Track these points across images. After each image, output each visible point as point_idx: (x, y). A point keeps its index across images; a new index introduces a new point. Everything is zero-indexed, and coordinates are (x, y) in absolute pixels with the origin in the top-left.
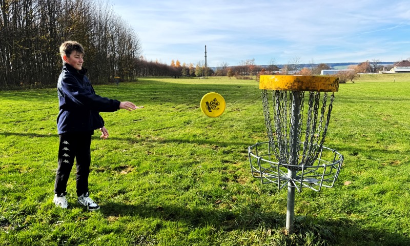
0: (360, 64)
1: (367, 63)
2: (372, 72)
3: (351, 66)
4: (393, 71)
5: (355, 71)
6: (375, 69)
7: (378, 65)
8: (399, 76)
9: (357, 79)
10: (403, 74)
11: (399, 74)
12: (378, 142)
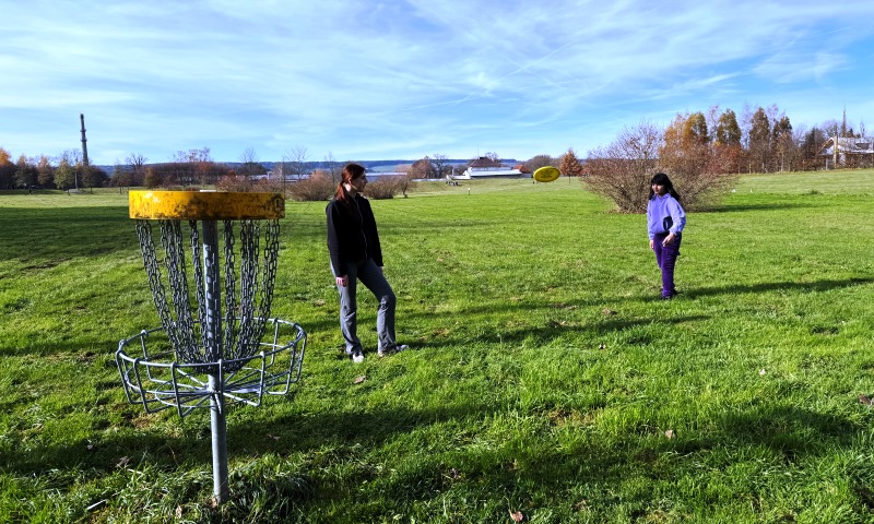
0: (416, 164)
1: (427, 162)
2: (436, 177)
3: (400, 166)
4: (467, 175)
5: (408, 176)
6: (441, 172)
7: (444, 164)
8: (476, 184)
9: (412, 191)
10: (482, 180)
11: (476, 180)
12: (421, 302)
